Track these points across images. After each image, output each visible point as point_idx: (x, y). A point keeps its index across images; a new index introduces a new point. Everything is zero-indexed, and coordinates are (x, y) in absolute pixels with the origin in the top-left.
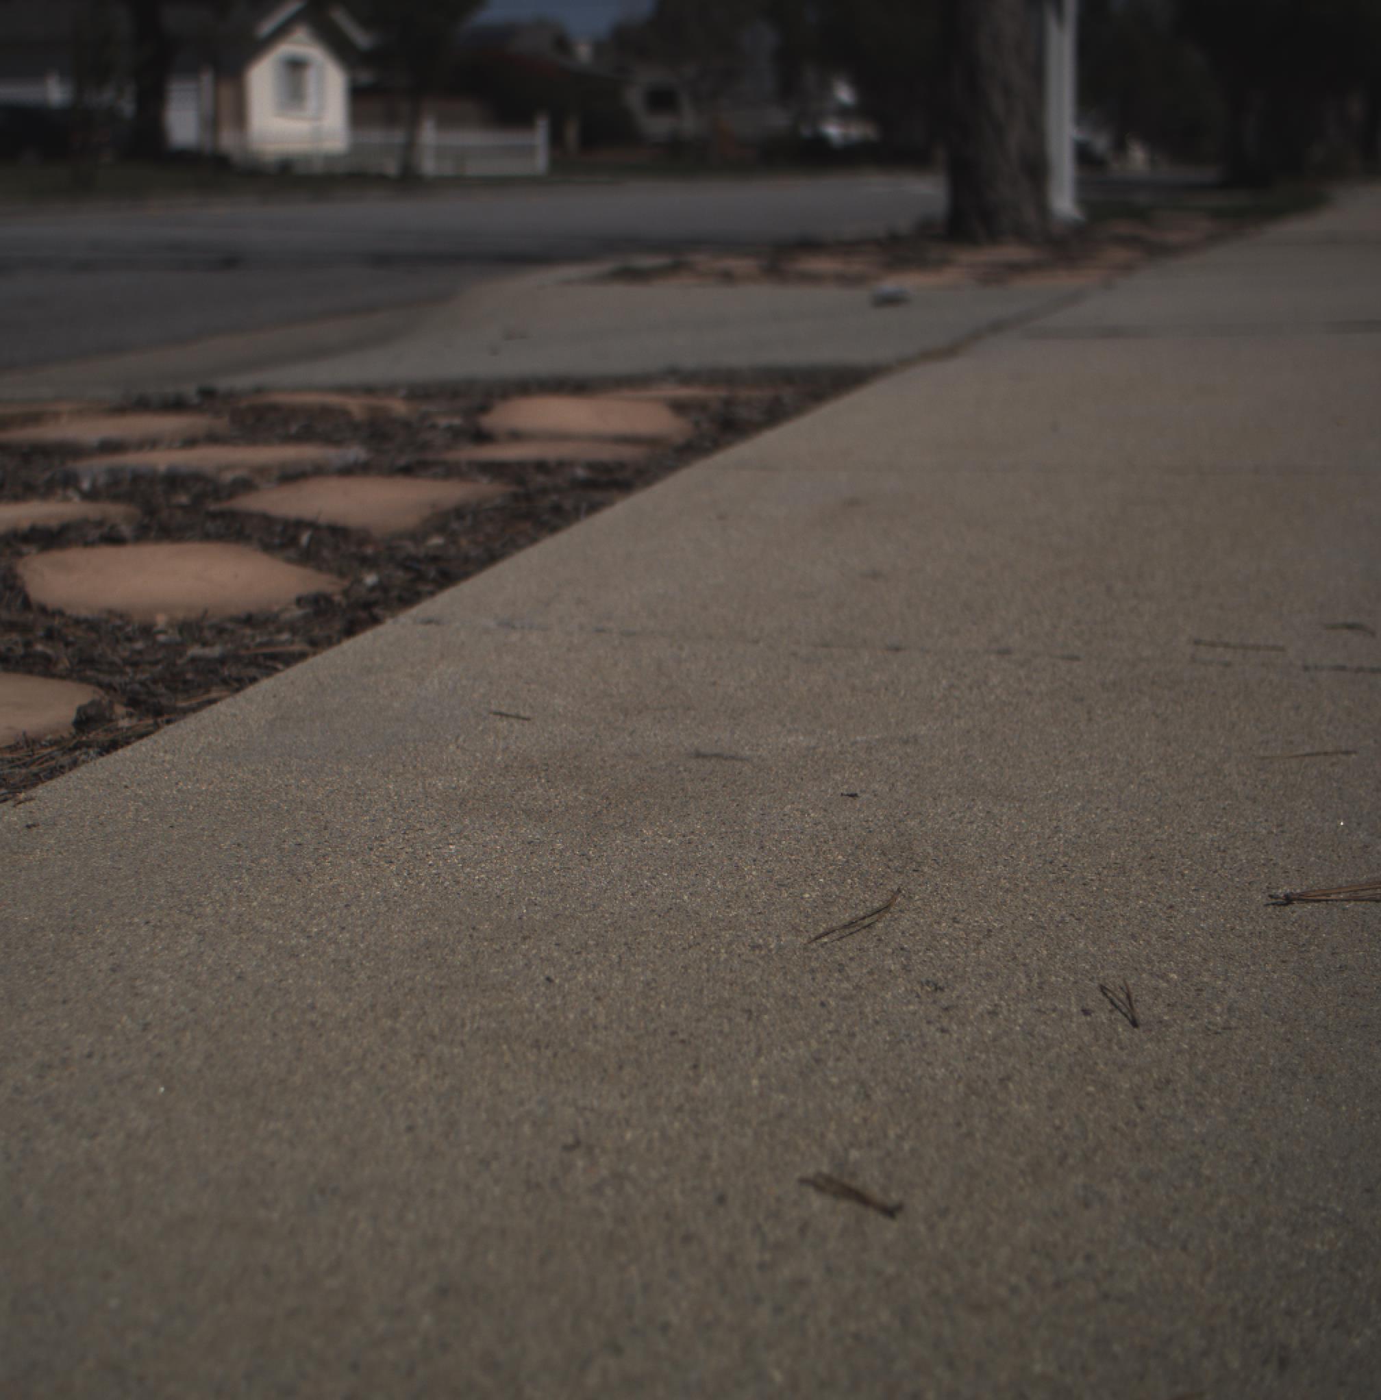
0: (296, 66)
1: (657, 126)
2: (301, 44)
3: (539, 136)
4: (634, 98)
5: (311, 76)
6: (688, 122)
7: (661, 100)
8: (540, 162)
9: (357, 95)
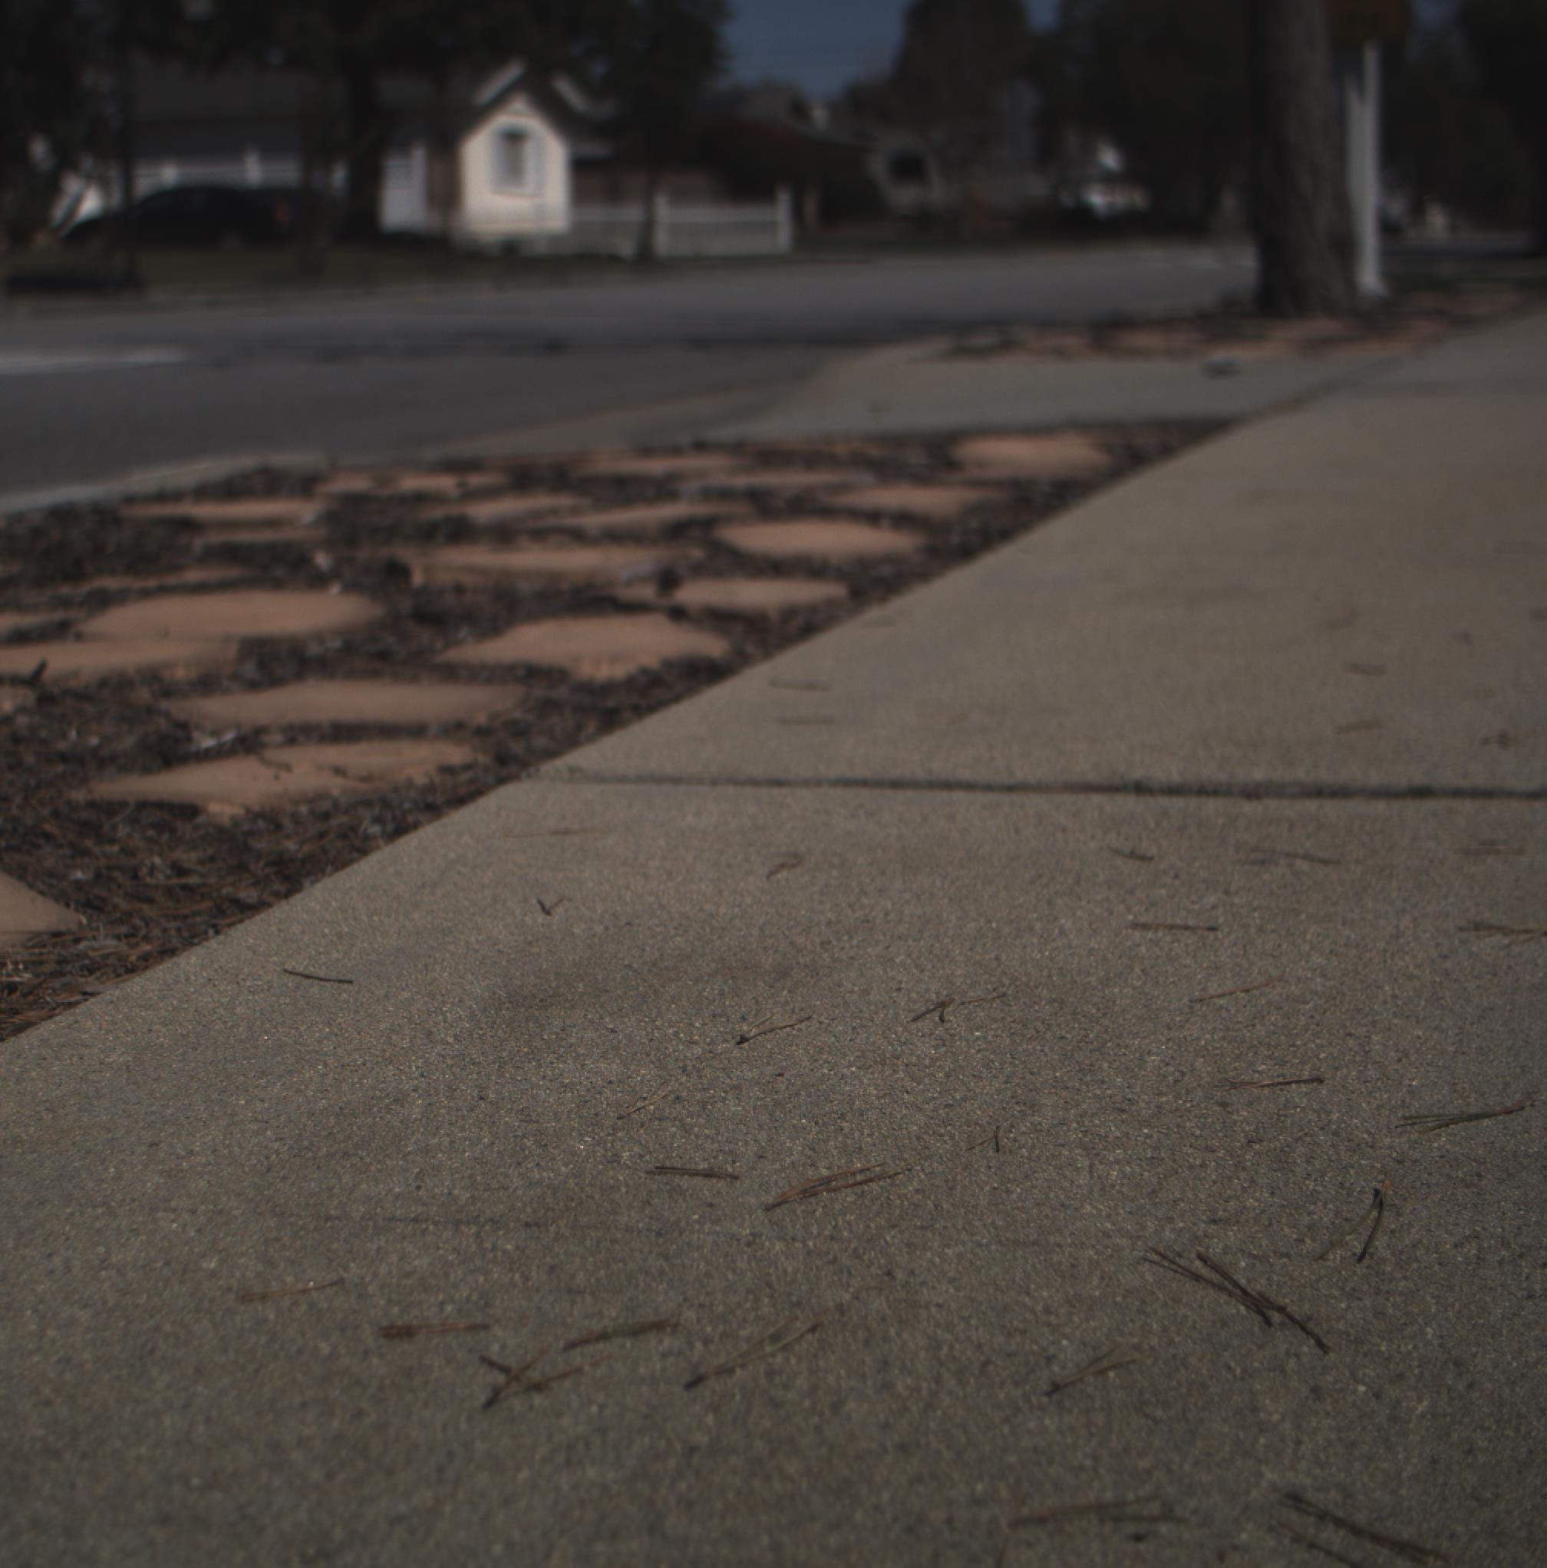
0: (514, 139)
1: (904, 196)
2: (519, 115)
3: (781, 211)
4: (878, 166)
5: (529, 149)
6: (937, 192)
7: (908, 168)
8: (783, 238)
9: (580, 168)
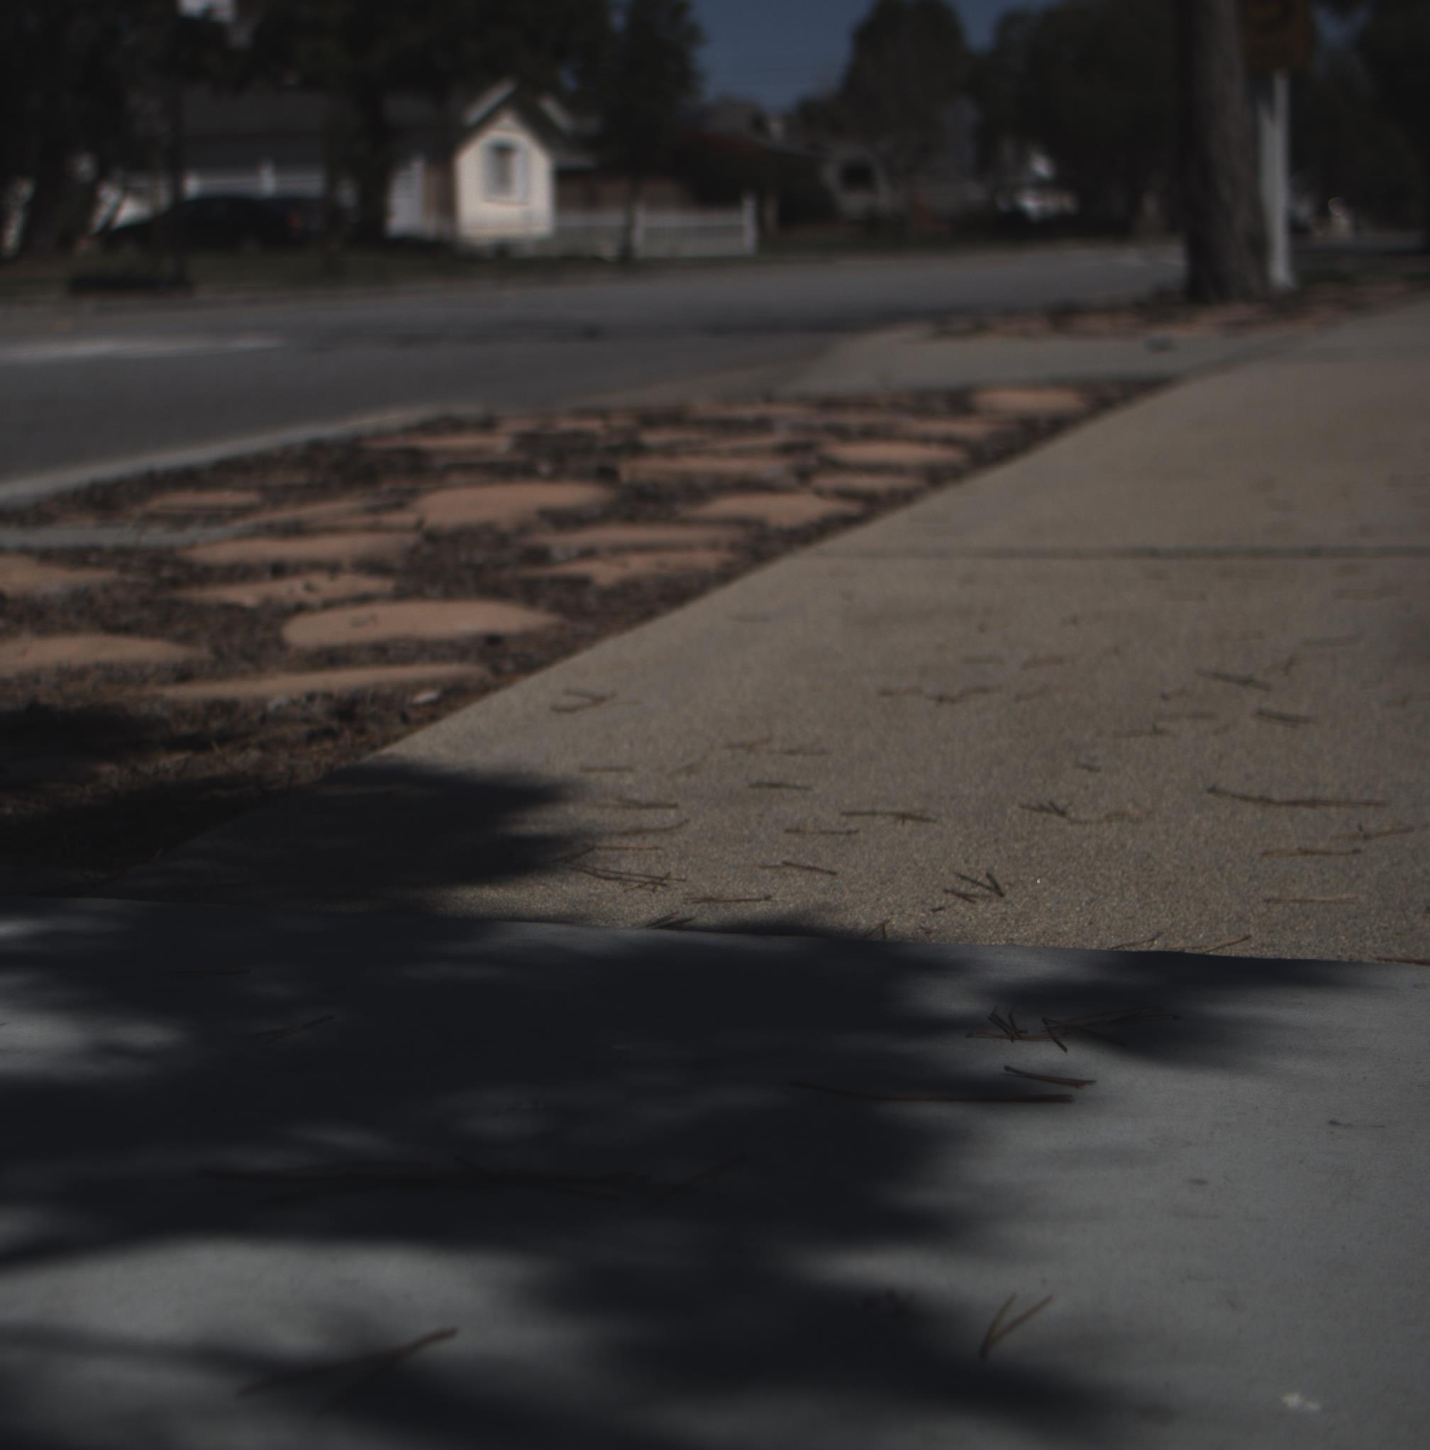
0: (503, 152)
1: (853, 202)
2: (508, 130)
3: (746, 217)
4: (830, 175)
5: (517, 161)
6: (885, 198)
7: (857, 176)
8: (749, 239)
